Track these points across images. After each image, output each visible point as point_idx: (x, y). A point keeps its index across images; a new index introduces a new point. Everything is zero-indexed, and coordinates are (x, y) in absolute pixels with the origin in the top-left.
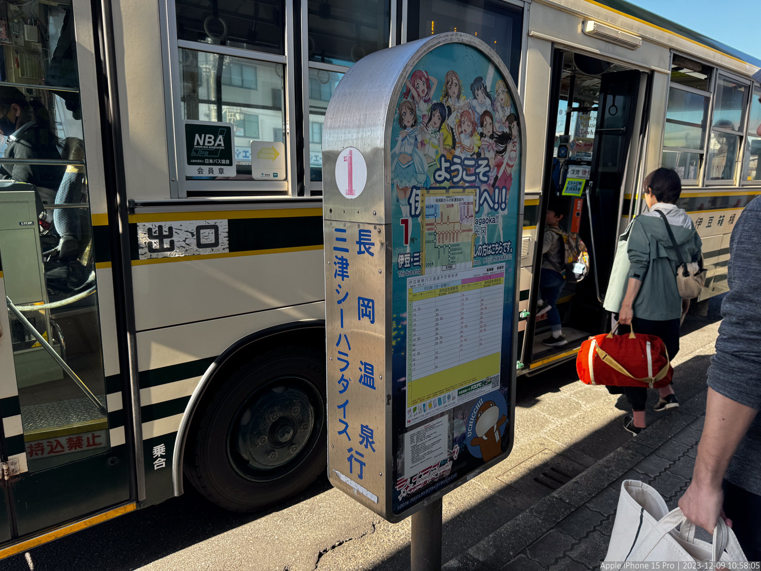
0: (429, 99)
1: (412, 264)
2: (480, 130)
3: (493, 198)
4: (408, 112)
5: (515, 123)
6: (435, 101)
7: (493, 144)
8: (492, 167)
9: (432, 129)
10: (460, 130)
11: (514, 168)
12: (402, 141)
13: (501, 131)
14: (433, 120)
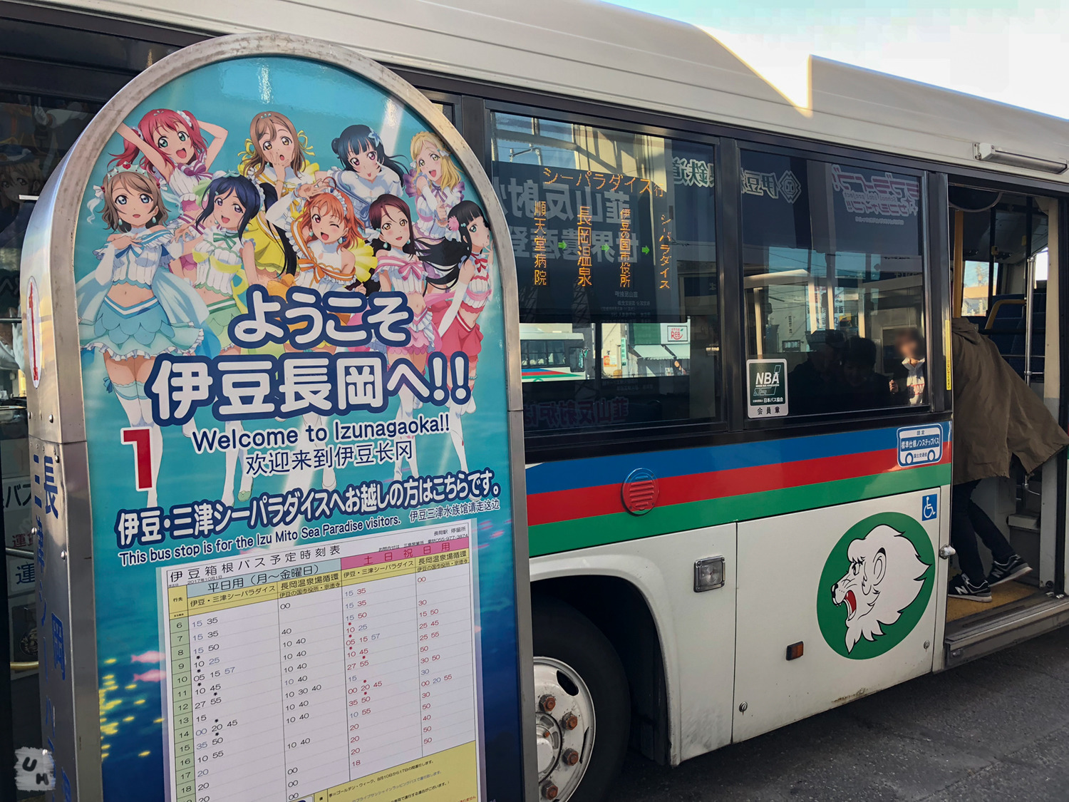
0: (203, 169)
2: (372, 234)
3: (427, 377)
5: (479, 221)
7: (415, 263)
8: (416, 311)
9: (216, 231)
10: (307, 233)
11: (484, 314)
12: (118, 256)
13: (437, 236)
14: (218, 211)
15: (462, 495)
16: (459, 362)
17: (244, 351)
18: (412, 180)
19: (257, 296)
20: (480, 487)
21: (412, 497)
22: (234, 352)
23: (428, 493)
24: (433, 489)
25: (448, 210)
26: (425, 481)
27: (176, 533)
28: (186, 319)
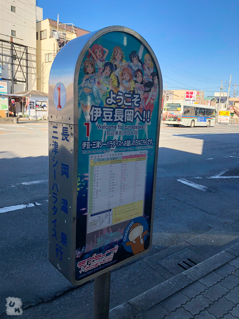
0: (103, 60)
1: (91, 147)
2: (135, 79)
3: (142, 115)
4: (90, 66)
5: (156, 77)
6: (107, 61)
7: (143, 87)
8: (142, 99)
9: (105, 76)
10: (122, 78)
11: (155, 101)
12: (86, 80)
13: (147, 80)
14: (106, 71)
15: (146, 144)
16: (149, 112)
17: (108, 106)
18: (144, 66)
19: (112, 92)
20: (150, 143)
21: (137, 143)
22: (106, 106)
23: (139, 143)
24: (141, 142)
25: (151, 74)
26: (139, 141)
27: (93, 147)
28: (98, 97)
